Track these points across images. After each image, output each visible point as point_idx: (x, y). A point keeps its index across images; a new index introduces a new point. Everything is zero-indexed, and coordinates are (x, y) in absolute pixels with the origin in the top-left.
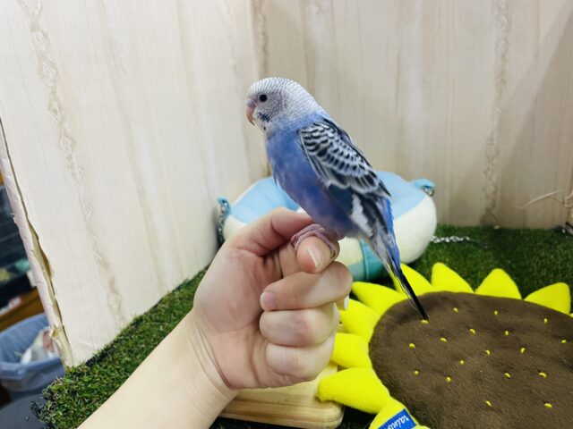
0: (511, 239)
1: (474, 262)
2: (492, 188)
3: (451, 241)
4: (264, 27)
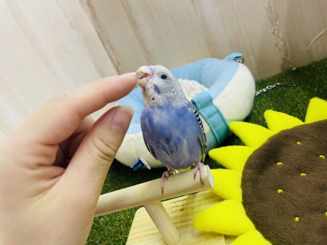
0: (308, 73)
1: (290, 99)
2: (281, 43)
3: (267, 90)
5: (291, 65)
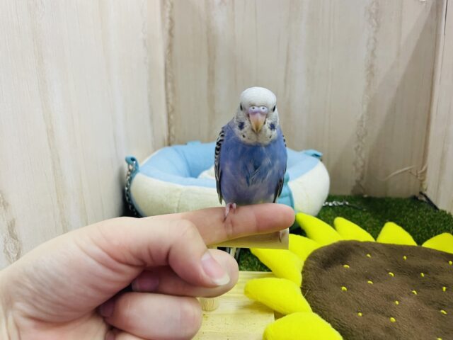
0: (380, 204)
2: (361, 163)
3: (334, 205)
4: (170, 12)
5: (362, 191)
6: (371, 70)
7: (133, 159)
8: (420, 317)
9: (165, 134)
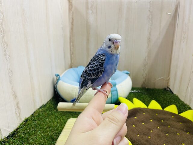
0: (152, 91)
3: (134, 92)
4: (72, 16)
5: (145, 86)
6: (149, 40)
7: (58, 75)
8: (159, 137)
9: (70, 63)
